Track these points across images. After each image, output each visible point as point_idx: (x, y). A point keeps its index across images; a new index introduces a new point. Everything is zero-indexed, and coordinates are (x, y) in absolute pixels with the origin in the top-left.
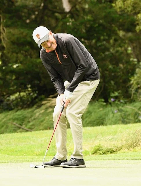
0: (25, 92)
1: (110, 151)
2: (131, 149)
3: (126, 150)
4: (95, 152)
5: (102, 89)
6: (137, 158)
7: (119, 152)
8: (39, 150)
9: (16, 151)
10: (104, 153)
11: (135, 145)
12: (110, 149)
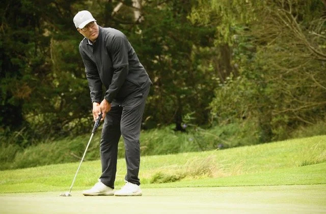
0: (86, 117)
1: (172, 179)
2: (197, 177)
3: (191, 178)
4: (155, 180)
5: (175, 113)
6: (200, 186)
7: (182, 180)
8: (90, 180)
9: (63, 181)
10: (165, 182)
11: (201, 172)
12: (172, 177)
